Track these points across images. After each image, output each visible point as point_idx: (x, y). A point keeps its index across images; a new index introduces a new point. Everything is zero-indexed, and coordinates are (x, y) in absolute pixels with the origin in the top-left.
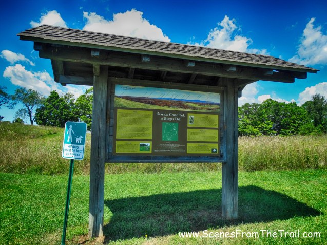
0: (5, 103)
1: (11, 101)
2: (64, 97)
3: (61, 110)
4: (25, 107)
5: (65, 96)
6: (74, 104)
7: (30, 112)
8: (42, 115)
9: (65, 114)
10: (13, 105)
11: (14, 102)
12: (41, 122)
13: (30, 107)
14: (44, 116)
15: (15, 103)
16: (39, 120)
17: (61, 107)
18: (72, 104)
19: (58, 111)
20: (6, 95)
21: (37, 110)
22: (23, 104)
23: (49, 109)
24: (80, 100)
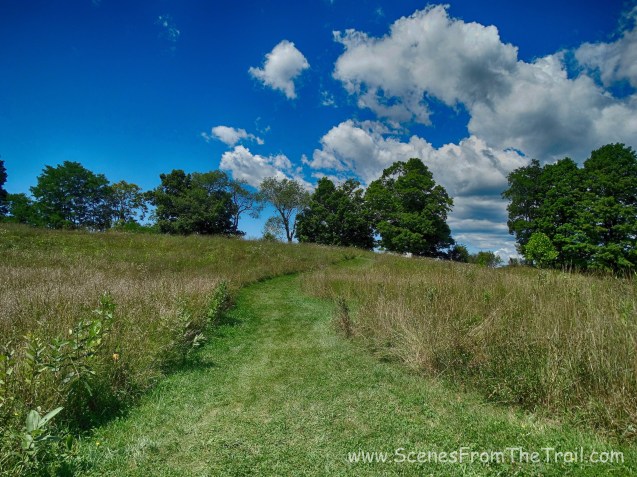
0: (247, 208)
1: (255, 204)
2: (342, 189)
3: (342, 213)
4: (279, 214)
5: (344, 186)
6: (362, 201)
7: (286, 222)
8: (308, 224)
9: (348, 222)
10: (259, 210)
11: (259, 204)
12: (306, 238)
13: (286, 211)
14: (312, 228)
15: (261, 208)
16: (304, 234)
17: (341, 207)
18: (358, 200)
19: (337, 216)
20: (247, 193)
21: (298, 217)
22: (274, 209)
23: (320, 212)
24: (374, 191)
